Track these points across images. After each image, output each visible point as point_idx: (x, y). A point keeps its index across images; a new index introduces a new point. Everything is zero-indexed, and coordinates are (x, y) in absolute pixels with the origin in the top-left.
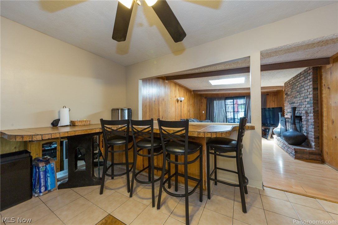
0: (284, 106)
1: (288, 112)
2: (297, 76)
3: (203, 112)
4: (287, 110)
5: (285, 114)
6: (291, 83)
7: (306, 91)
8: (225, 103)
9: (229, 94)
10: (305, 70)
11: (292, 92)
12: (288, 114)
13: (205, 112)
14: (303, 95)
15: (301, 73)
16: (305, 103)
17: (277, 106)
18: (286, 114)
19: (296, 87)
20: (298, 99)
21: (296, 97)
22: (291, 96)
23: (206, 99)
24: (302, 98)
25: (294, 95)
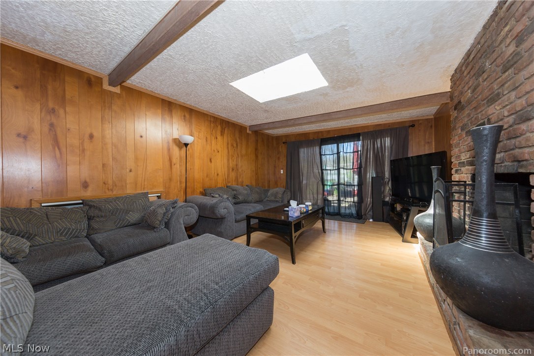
0: (450, 146)
1: (462, 164)
3: (282, 172)
4: (458, 157)
5: (453, 171)
8: (320, 153)
12: (463, 169)
13: (285, 171)
18: (457, 171)
23: (286, 145)
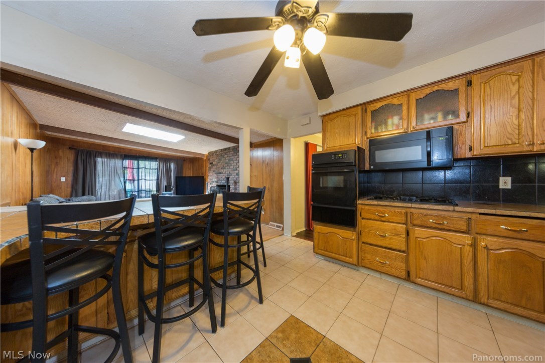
1: (213, 182)
2: (225, 149)
4: (210, 179)
6: (218, 153)
7: (235, 164)
9: (131, 150)
10: (234, 147)
11: (219, 162)
13: (70, 179)
14: (233, 167)
15: (229, 148)
16: (233, 174)
17: (193, 174)
18: (210, 184)
19: (225, 159)
20: (227, 170)
21: (224, 168)
22: (218, 167)
23: (73, 151)
24: (230, 170)
25: (221, 166)
